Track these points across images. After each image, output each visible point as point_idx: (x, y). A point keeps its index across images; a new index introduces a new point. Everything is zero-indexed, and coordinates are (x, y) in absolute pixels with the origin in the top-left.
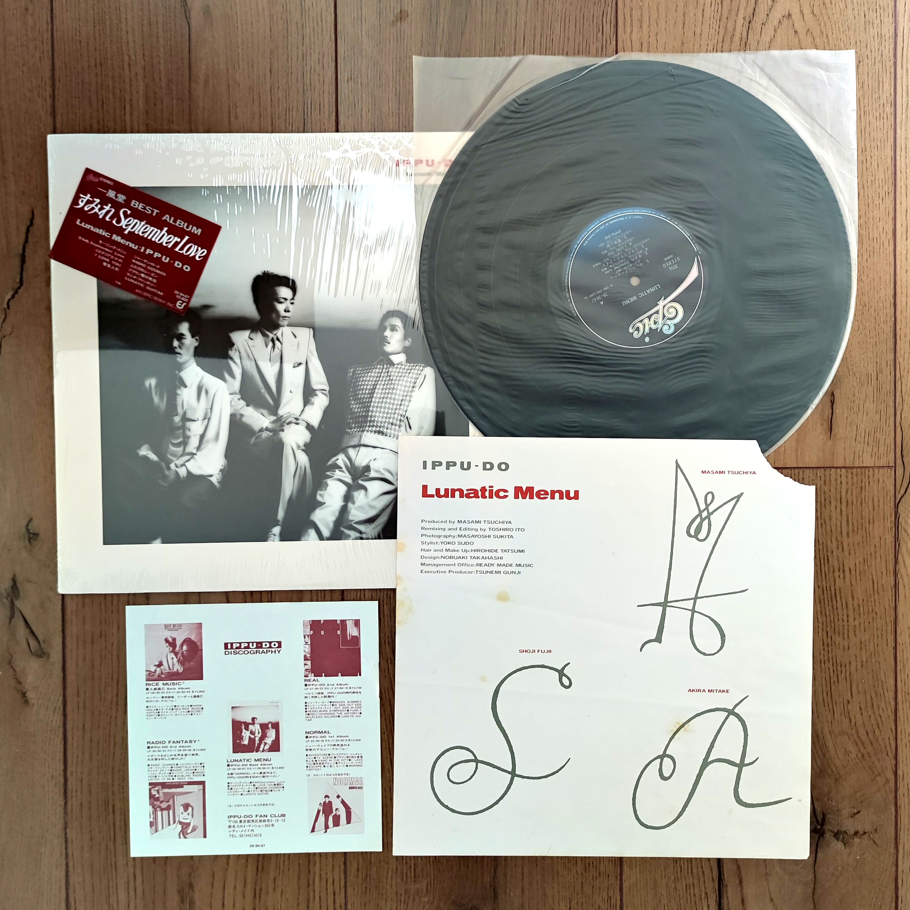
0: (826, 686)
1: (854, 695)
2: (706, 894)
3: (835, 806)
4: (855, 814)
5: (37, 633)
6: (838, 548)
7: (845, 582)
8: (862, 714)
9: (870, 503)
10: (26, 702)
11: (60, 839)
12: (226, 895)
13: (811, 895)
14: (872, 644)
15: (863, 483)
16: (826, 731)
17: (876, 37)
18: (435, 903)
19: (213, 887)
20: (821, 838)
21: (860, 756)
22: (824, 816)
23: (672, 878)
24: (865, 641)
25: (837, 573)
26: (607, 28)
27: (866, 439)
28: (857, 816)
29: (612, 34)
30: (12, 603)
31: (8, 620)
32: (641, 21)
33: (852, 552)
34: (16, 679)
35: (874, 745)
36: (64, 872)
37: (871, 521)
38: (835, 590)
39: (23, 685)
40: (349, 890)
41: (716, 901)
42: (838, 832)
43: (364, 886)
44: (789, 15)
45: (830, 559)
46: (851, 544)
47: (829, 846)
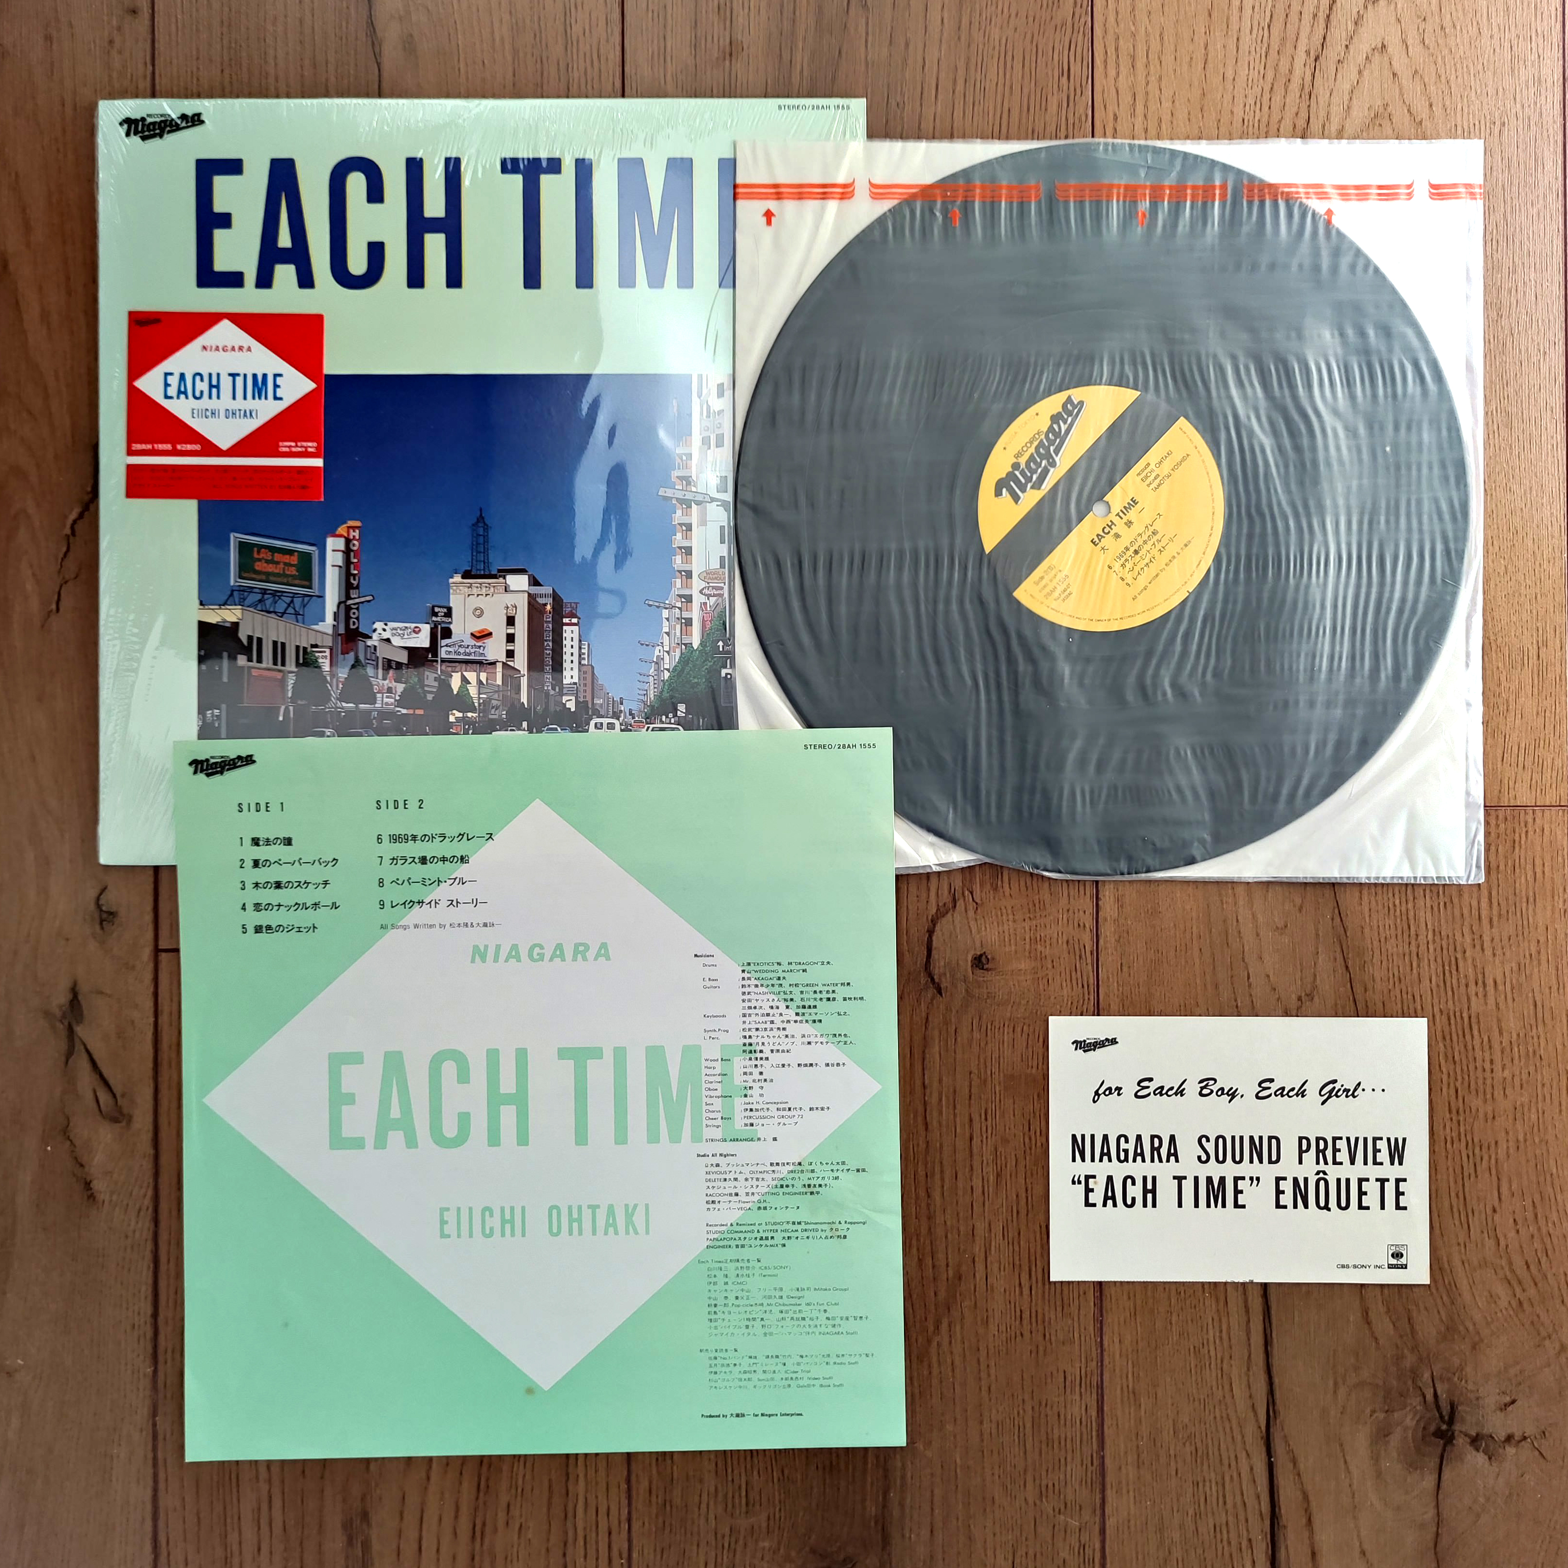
0: (1456, 1182)
1: (1503, 1198)
2: (1250, 1540)
3: (1472, 1391)
4: (1506, 1405)
5: (112, 1082)
6: (1474, 946)
7: (1486, 1004)
8: (1518, 1231)
9: (1529, 867)
10: (92, 1197)
11: (144, 1433)
12: (424, 1533)
13: (1432, 1545)
14: (1534, 1110)
15: (1517, 835)
16: (1457, 1262)
17: (1531, 83)
18: (782, 1551)
19: (402, 1518)
20: (1448, 1448)
21: (1514, 1303)
22: (1453, 1407)
23: (1191, 1512)
24: (1522, 1105)
25: (1472, 988)
26: (1075, 69)
27: (1521, 759)
28: (1510, 1408)
29: (1084, 78)
30: (71, 1030)
31: (63, 1059)
32: (1133, 58)
33: (1499, 952)
34: (76, 1158)
35: (1540, 1285)
36: (149, 1492)
37: (1531, 899)
38: (1470, 1017)
39: (86, 1169)
40: (636, 1526)
41: (1267, 1553)
42: (1478, 1435)
43: (661, 1520)
44: (1383, 46)
45: (1461, 964)
46: (1497, 939)
47: (1462, 1460)
